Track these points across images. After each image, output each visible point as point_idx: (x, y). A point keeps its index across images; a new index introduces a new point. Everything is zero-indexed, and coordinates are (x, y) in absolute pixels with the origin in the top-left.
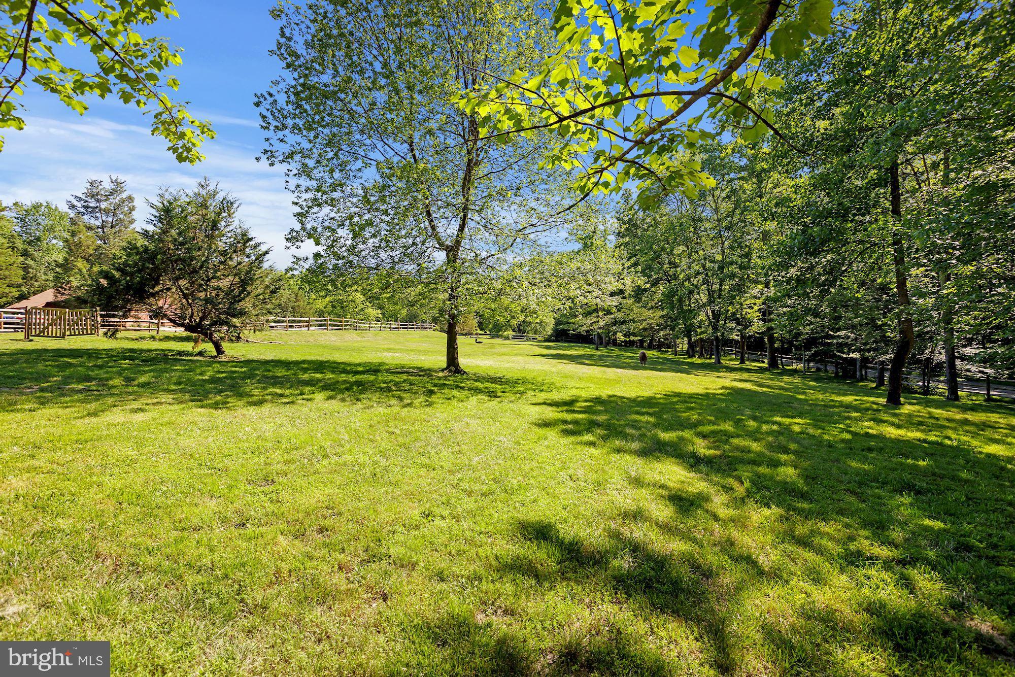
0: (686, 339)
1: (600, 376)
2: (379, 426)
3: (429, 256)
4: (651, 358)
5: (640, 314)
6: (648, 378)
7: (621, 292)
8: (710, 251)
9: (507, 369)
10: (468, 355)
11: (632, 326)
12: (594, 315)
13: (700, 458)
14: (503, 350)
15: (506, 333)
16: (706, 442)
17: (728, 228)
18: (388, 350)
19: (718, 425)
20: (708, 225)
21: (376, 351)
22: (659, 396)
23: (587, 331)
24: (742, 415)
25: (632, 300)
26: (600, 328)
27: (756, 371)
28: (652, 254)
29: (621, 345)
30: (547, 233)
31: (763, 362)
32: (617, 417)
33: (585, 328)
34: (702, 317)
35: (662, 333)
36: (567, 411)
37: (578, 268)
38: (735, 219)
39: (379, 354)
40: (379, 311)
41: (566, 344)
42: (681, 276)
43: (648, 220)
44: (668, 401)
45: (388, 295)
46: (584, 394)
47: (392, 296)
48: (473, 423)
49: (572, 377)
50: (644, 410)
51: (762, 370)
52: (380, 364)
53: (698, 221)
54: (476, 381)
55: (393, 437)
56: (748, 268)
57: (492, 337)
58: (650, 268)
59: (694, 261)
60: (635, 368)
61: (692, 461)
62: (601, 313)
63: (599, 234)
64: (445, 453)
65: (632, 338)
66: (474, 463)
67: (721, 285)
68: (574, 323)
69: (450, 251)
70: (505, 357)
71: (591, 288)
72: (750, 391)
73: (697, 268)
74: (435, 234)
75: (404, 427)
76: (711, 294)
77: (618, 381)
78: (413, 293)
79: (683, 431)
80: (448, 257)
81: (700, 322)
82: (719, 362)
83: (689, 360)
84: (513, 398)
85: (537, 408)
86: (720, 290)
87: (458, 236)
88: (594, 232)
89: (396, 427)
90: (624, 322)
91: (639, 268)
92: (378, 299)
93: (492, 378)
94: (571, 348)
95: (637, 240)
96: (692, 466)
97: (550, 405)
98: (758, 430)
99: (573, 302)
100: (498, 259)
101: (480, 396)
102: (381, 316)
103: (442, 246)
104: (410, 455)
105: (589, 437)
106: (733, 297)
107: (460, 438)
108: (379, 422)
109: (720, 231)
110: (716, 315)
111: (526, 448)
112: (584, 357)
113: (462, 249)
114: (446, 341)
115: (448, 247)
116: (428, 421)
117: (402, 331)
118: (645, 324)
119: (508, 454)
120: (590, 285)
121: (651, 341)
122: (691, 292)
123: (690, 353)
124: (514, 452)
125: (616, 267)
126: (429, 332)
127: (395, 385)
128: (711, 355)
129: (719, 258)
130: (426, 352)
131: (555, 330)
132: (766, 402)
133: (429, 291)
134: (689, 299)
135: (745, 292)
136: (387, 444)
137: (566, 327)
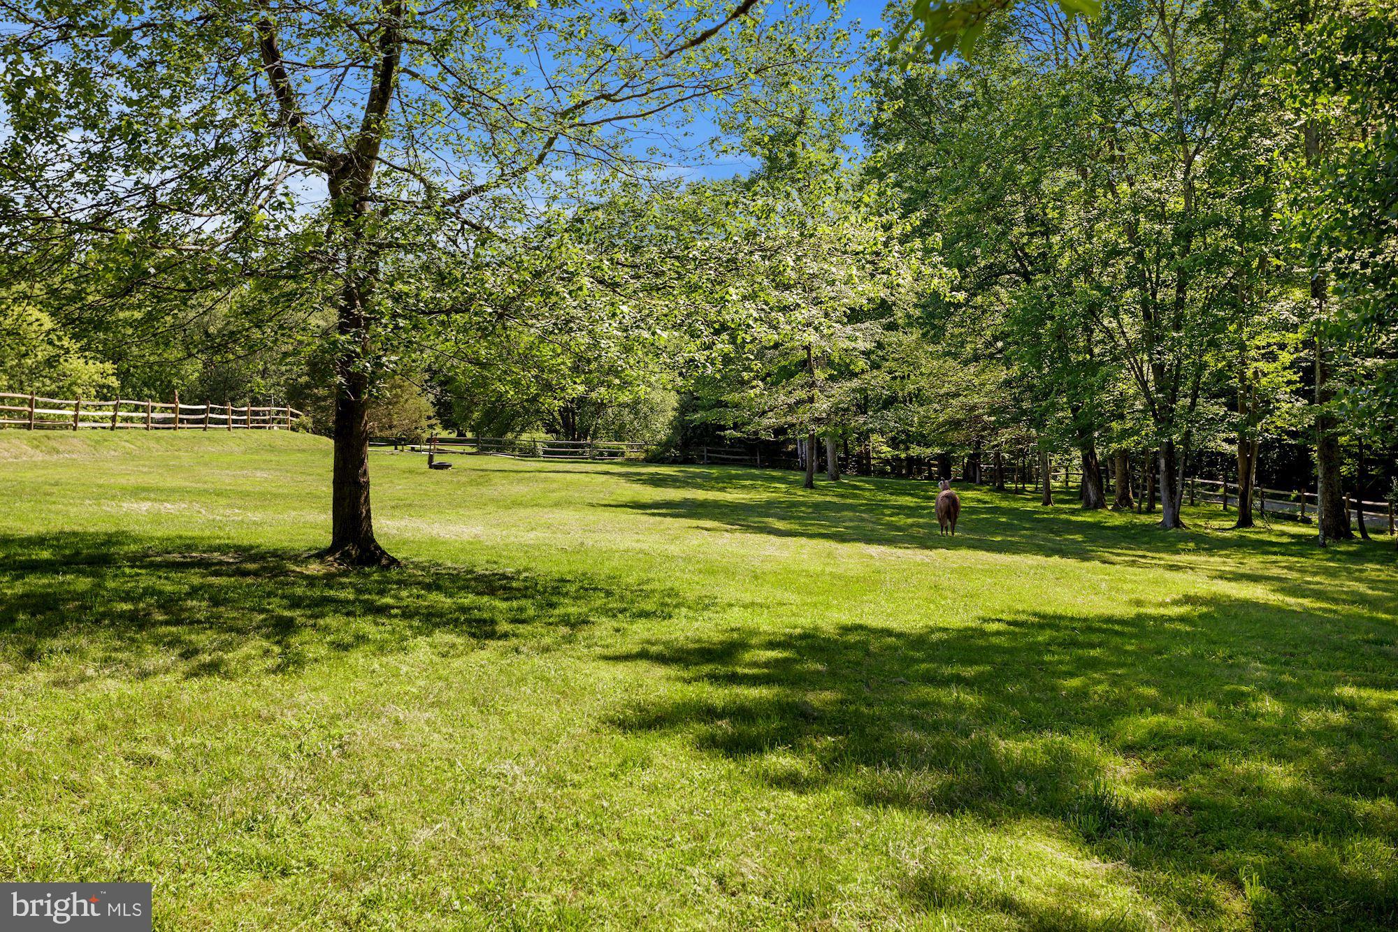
0: (1077, 453)
1: (816, 567)
2: (102, 739)
3: (271, 189)
4: (973, 511)
5: (940, 375)
6: (963, 572)
7: (883, 308)
8: (1149, 185)
9: (526, 549)
10: (401, 506)
11: (916, 414)
12: (799, 379)
13: (1114, 814)
14: (520, 490)
15: (525, 437)
16: (1135, 763)
17: (1205, 115)
18: (138, 492)
19: (1171, 712)
20: (1145, 105)
21: (98, 498)
22: (995, 627)
23: (780, 431)
24: (1241, 681)
25: (916, 334)
26: (818, 421)
27: (1284, 550)
28: (975, 195)
29: (882, 473)
30: (652, 122)
31: (1307, 521)
32: (866, 692)
33: (770, 420)
34: (1127, 386)
35: (1005, 435)
36: (714, 678)
37: (751, 235)
38: (1226, 89)
39: (109, 507)
40: (109, 367)
41: (715, 471)
42: (1064, 262)
43: (966, 86)
44: (1022, 642)
45: (138, 315)
46: (766, 624)
47: (150, 318)
48: (417, 719)
49: (730, 573)
50: (948, 671)
51: (1302, 545)
52: (112, 539)
53: (1115, 91)
54: (429, 587)
55: (151, 772)
56: (1260, 236)
57: (483, 450)
58: (970, 234)
59: (1103, 213)
60: (925, 543)
61: (1092, 822)
62: (820, 375)
63: (814, 126)
64: (323, 818)
65: (915, 451)
66: (415, 848)
67: (1181, 288)
68: (736, 406)
69: (344, 172)
70: (523, 512)
71: (790, 298)
72: (1265, 607)
73: (1111, 236)
74: (290, 120)
75: (189, 740)
76: (1150, 312)
77: (870, 582)
78: (222, 309)
79: (1065, 731)
80: (334, 190)
81: (1121, 401)
82: (1177, 523)
83: (1087, 518)
84: (547, 640)
85: (622, 671)
86: (1179, 303)
87: (366, 126)
88: (800, 123)
89: (161, 740)
90: (890, 402)
91: (937, 239)
92: (99, 325)
93: (480, 579)
94: (726, 482)
95: (930, 147)
96: (1089, 839)
97: (661, 659)
98: (1287, 728)
99: (733, 341)
100: (497, 202)
101: (443, 637)
102: (114, 382)
103: (315, 155)
104: (207, 830)
105: (780, 761)
106: (1218, 326)
107: (372, 767)
108: (102, 728)
109: (1180, 124)
110: (1168, 380)
111: (585, 794)
112: (767, 509)
113: (379, 168)
114: (330, 461)
115: (333, 160)
116: (271, 719)
117: (186, 433)
118: (954, 409)
119: (526, 816)
120: (787, 287)
121: (974, 457)
122: (1093, 310)
123: (1091, 496)
124: (546, 807)
125: (866, 235)
126: (277, 434)
127: (162, 607)
128: (1154, 499)
129: (1176, 204)
130: (265, 498)
131: (680, 426)
132: (1312, 642)
133: (274, 302)
134: (1088, 330)
135: (1255, 310)
136: (124, 800)
137: (711, 417)
